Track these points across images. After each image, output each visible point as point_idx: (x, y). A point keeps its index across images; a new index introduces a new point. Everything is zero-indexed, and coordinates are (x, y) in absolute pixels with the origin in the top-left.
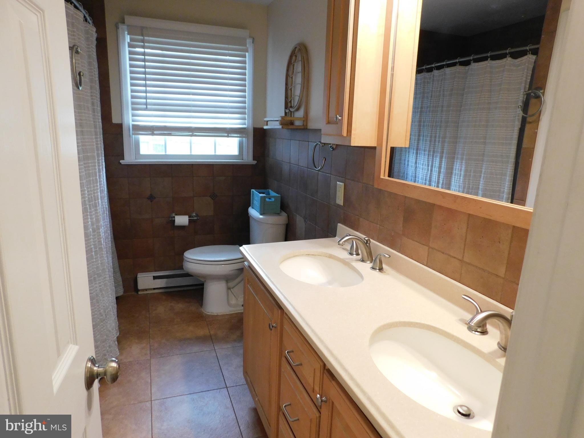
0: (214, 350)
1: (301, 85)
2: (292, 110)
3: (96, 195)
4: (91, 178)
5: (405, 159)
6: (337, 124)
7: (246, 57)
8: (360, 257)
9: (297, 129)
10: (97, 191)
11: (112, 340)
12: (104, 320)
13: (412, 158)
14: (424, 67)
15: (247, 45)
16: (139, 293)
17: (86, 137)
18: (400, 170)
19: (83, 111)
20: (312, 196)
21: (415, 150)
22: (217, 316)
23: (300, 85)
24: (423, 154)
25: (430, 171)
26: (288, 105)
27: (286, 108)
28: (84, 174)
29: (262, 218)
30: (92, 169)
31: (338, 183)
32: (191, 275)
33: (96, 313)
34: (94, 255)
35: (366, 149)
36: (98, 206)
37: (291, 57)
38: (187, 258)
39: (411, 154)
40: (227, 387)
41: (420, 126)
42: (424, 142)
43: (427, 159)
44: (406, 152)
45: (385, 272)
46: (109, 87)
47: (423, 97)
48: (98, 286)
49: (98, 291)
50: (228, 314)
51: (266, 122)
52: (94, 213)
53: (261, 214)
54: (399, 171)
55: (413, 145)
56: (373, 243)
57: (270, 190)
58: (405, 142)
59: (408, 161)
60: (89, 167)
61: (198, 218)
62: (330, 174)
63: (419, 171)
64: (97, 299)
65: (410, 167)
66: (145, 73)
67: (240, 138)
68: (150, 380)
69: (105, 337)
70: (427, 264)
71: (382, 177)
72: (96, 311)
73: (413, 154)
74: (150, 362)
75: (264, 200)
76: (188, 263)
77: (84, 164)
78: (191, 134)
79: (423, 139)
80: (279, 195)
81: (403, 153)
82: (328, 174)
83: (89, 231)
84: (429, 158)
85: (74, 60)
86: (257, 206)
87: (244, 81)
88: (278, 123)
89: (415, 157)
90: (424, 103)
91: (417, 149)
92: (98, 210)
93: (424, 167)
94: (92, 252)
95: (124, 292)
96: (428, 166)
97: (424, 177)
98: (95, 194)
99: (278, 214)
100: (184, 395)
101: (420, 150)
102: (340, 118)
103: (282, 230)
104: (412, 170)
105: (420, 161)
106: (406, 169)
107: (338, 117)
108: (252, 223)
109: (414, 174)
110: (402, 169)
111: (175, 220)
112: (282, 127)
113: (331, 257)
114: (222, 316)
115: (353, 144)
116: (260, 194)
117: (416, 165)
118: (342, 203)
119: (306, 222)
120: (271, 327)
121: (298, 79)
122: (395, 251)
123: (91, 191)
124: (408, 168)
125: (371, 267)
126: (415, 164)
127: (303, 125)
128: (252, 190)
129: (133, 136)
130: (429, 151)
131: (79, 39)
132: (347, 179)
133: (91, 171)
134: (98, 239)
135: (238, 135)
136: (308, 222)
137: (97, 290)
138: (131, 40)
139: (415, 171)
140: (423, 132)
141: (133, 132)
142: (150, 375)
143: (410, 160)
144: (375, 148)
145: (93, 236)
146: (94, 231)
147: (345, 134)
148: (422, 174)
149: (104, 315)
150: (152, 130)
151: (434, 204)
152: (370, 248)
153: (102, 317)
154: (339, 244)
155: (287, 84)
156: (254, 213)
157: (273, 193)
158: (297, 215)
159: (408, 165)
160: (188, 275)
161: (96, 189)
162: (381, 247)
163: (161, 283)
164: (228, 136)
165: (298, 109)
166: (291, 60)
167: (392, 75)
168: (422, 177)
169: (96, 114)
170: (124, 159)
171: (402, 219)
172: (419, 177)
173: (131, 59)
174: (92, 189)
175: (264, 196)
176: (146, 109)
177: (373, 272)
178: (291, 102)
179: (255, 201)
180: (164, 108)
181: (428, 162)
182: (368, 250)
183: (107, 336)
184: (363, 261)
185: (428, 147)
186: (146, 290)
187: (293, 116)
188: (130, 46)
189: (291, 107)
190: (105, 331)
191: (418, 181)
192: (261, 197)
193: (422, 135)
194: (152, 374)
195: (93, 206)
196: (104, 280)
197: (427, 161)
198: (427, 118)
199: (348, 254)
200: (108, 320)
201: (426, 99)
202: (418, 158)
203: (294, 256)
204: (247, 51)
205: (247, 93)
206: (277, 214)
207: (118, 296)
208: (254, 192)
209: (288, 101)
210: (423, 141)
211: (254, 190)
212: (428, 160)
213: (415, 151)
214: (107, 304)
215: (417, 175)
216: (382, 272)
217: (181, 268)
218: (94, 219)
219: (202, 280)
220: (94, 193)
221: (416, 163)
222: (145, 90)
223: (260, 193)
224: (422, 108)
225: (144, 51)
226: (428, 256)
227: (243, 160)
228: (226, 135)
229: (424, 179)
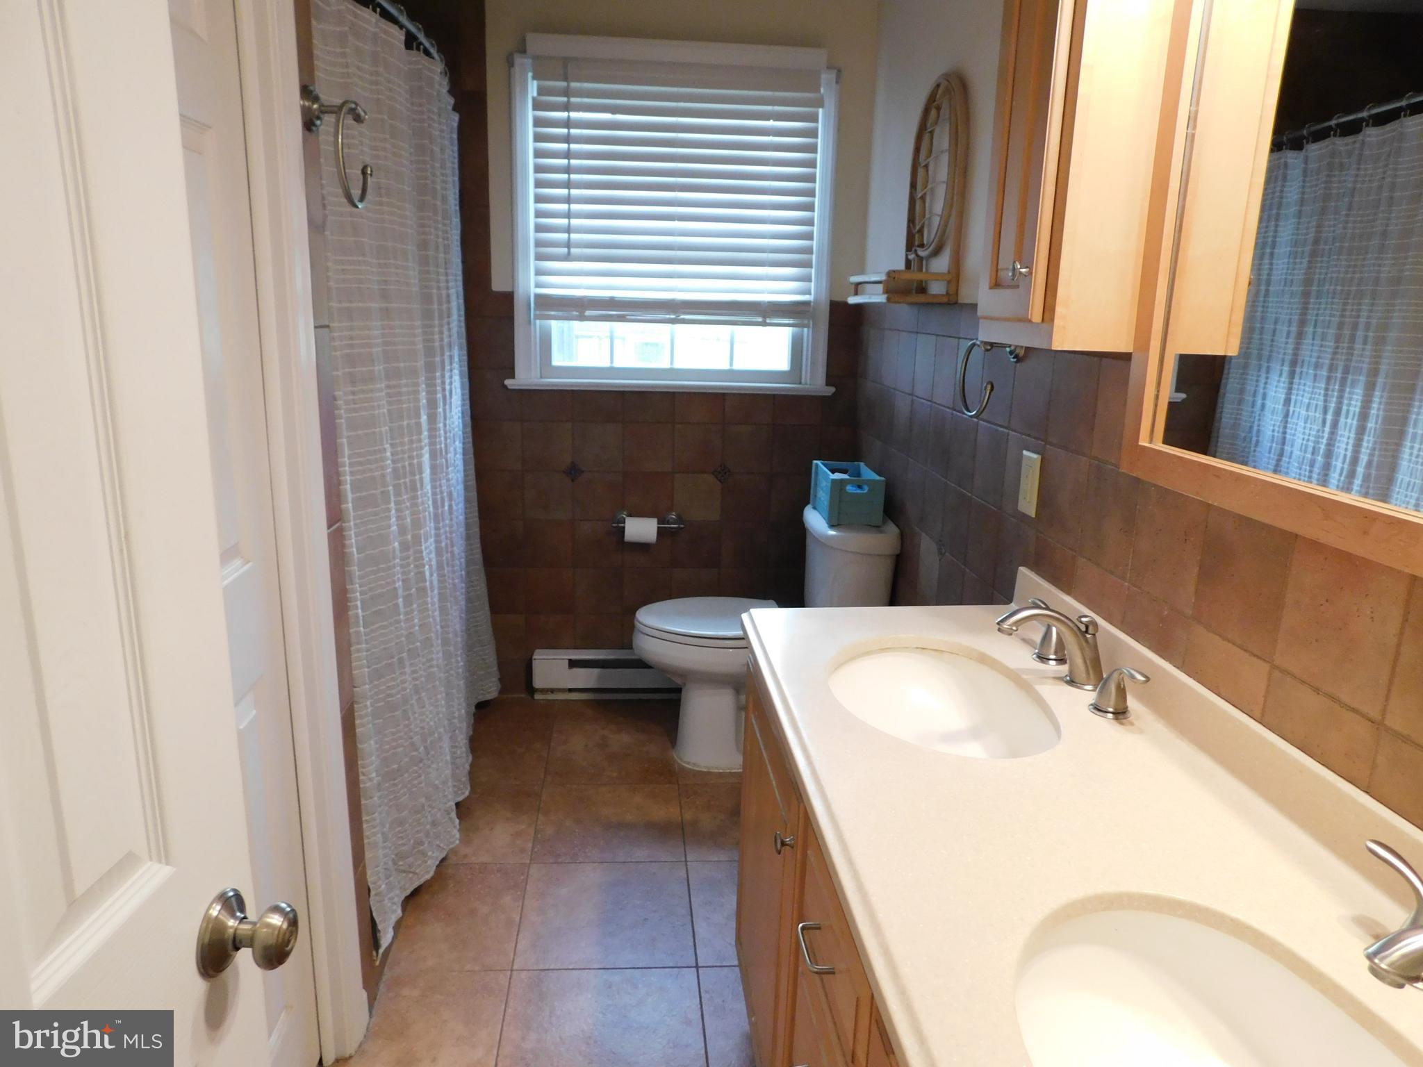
0: (684, 863)
1: (947, 184)
2: (922, 253)
3: (415, 461)
4: (405, 423)
5: (1255, 391)
6: (1017, 287)
7: (816, 120)
8: (1064, 669)
9: (933, 304)
10: (419, 452)
11: (440, 810)
12: (421, 761)
13: (1276, 387)
14: (1333, 123)
15: (822, 90)
16: (538, 696)
17: (398, 323)
18: (1240, 419)
19: (392, 261)
20: (959, 486)
21: (1287, 363)
22: (709, 773)
23: (945, 186)
24: (1312, 377)
25: (1331, 426)
26: (913, 241)
27: (910, 247)
28: (385, 411)
29: (832, 536)
30: (409, 399)
31: (1025, 453)
32: (647, 665)
33: (400, 741)
34: (401, 605)
35: (1105, 360)
36: (419, 489)
37: (926, 111)
38: (643, 625)
39: (1274, 377)
40: (697, 967)
41: (1306, 295)
42: (1317, 342)
43: (1322, 392)
44: (1259, 371)
45: (1132, 724)
46: (487, 206)
47: (1323, 211)
48: (410, 679)
49: (408, 690)
50: (735, 773)
51: (853, 286)
52: (408, 504)
53: (832, 526)
54: (1235, 423)
55: (1282, 351)
56: (1104, 629)
57: (862, 464)
58: (1227, 341)
59: (1264, 397)
60: (400, 394)
61: (682, 526)
62: (1006, 428)
63: (1297, 425)
64: (404, 710)
65: (1267, 413)
66: (568, 170)
67: (795, 328)
68: (519, 918)
69: (423, 800)
70: (1263, 715)
71: (1144, 442)
72: (401, 738)
73: (1281, 375)
74: (528, 872)
75: (841, 490)
76: (642, 635)
77: (388, 387)
78: (673, 317)
79: (1314, 333)
80: (883, 478)
81: (1250, 372)
82: (1002, 429)
83: (391, 547)
84: (1331, 387)
85: (340, 137)
86: (824, 504)
87: (811, 182)
88: (880, 287)
89: (1286, 385)
90: (1327, 229)
91: (1294, 363)
92: (418, 499)
93: (1310, 414)
94: (396, 597)
95: (501, 692)
96: (1325, 411)
97: (1311, 444)
98: (414, 459)
99: (877, 528)
100: (590, 969)
101: (1302, 366)
102: (1023, 270)
103: (883, 571)
104: (1273, 423)
105: (1300, 398)
106: (1257, 418)
107: (1019, 267)
108: (812, 549)
109: (1280, 435)
110: (1244, 418)
111: (624, 528)
112: (888, 299)
113: (983, 659)
114: (720, 775)
115: (1057, 346)
116: (833, 473)
117: (1286, 408)
118: (1031, 511)
119: (941, 554)
120: (779, 846)
121: (941, 171)
122: (1170, 663)
123: (403, 452)
124: (1264, 415)
125: (1092, 705)
126: (1284, 405)
127: (947, 293)
128: (815, 462)
129: (538, 321)
130: (1332, 368)
131: (391, 90)
132: (1051, 444)
133: (404, 406)
134: (416, 566)
135: (791, 321)
136: (947, 554)
137: (405, 689)
138: (541, 91)
139: (1283, 424)
140: (1315, 312)
141: (538, 313)
142: (521, 904)
143: (1271, 393)
144: (1126, 357)
145: (401, 560)
146: (405, 547)
147: (1036, 315)
148: (1304, 433)
149: (422, 748)
150: (578, 308)
151: (1297, 535)
152: (1096, 646)
153: (414, 753)
154: (999, 630)
155: (913, 186)
156: (815, 520)
157: (868, 474)
158: (923, 534)
159: (1263, 406)
160: (641, 664)
161: (417, 447)
162: (1130, 648)
163: (586, 678)
164: (764, 324)
165: (937, 252)
166: (925, 122)
167: (1190, 139)
168: (1302, 444)
169: (432, 268)
170: (514, 378)
171: (1196, 570)
172: (1293, 441)
173: (538, 138)
174: (406, 447)
175: (842, 480)
176: (568, 258)
177: (1097, 719)
178: (921, 231)
179: (821, 492)
180: (610, 253)
181: (1325, 401)
182: (1088, 653)
183: (426, 798)
184: (1072, 682)
185: (1329, 356)
186: (552, 691)
187: (927, 269)
188: (537, 106)
189: (922, 245)
190: (423, 785)
191: (1291, 453)
192: (834, 481)
193: (1313, 323)
194: (526, 902)
195: (406, 488)
196: (428, 664)
197: (1322, 398)
198: (1332, 272)
199: (1034, 656)
200: (432, 762)
201: (1332, 216)
202: (1295, 386)
203: (883, 650)
204: (820, 103)
205: (816, 214)
206: (874, 526)
207: (487, 699)
208: (819, 469)
209: (915, 229)
210: (1313, 339)
211: (819, 462)
212: (1326, 395)
213: (1286, 369)
214: (432, 723)
215: (1288, 436)
216: (1122, 724)
217: (629, 646)
218: (409, 520)
219: (679, 681)
220: (411, 457)
221: (1287, 401)
222: (567, 211)
223: (833, 471)
224: (1316, 241)
225: (569, 116)
226: (1267, 691)
227: (800, 383)
228: (760, 319)
229: (1310, 450)
